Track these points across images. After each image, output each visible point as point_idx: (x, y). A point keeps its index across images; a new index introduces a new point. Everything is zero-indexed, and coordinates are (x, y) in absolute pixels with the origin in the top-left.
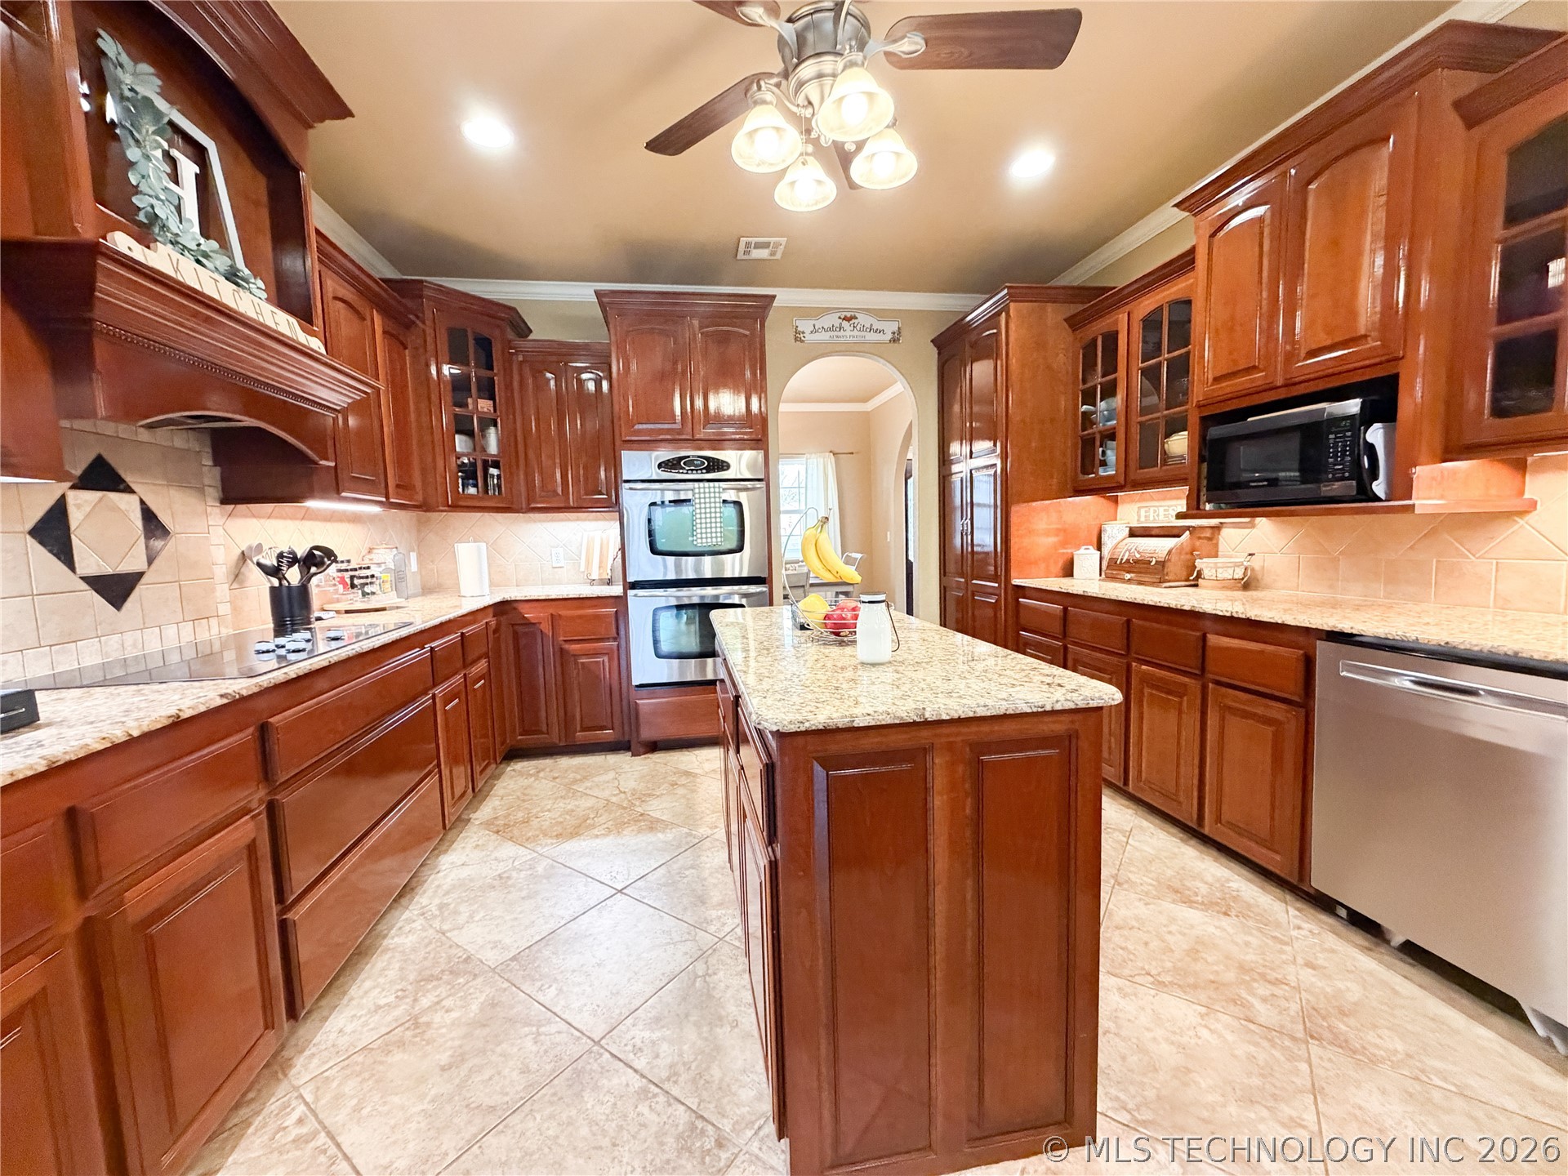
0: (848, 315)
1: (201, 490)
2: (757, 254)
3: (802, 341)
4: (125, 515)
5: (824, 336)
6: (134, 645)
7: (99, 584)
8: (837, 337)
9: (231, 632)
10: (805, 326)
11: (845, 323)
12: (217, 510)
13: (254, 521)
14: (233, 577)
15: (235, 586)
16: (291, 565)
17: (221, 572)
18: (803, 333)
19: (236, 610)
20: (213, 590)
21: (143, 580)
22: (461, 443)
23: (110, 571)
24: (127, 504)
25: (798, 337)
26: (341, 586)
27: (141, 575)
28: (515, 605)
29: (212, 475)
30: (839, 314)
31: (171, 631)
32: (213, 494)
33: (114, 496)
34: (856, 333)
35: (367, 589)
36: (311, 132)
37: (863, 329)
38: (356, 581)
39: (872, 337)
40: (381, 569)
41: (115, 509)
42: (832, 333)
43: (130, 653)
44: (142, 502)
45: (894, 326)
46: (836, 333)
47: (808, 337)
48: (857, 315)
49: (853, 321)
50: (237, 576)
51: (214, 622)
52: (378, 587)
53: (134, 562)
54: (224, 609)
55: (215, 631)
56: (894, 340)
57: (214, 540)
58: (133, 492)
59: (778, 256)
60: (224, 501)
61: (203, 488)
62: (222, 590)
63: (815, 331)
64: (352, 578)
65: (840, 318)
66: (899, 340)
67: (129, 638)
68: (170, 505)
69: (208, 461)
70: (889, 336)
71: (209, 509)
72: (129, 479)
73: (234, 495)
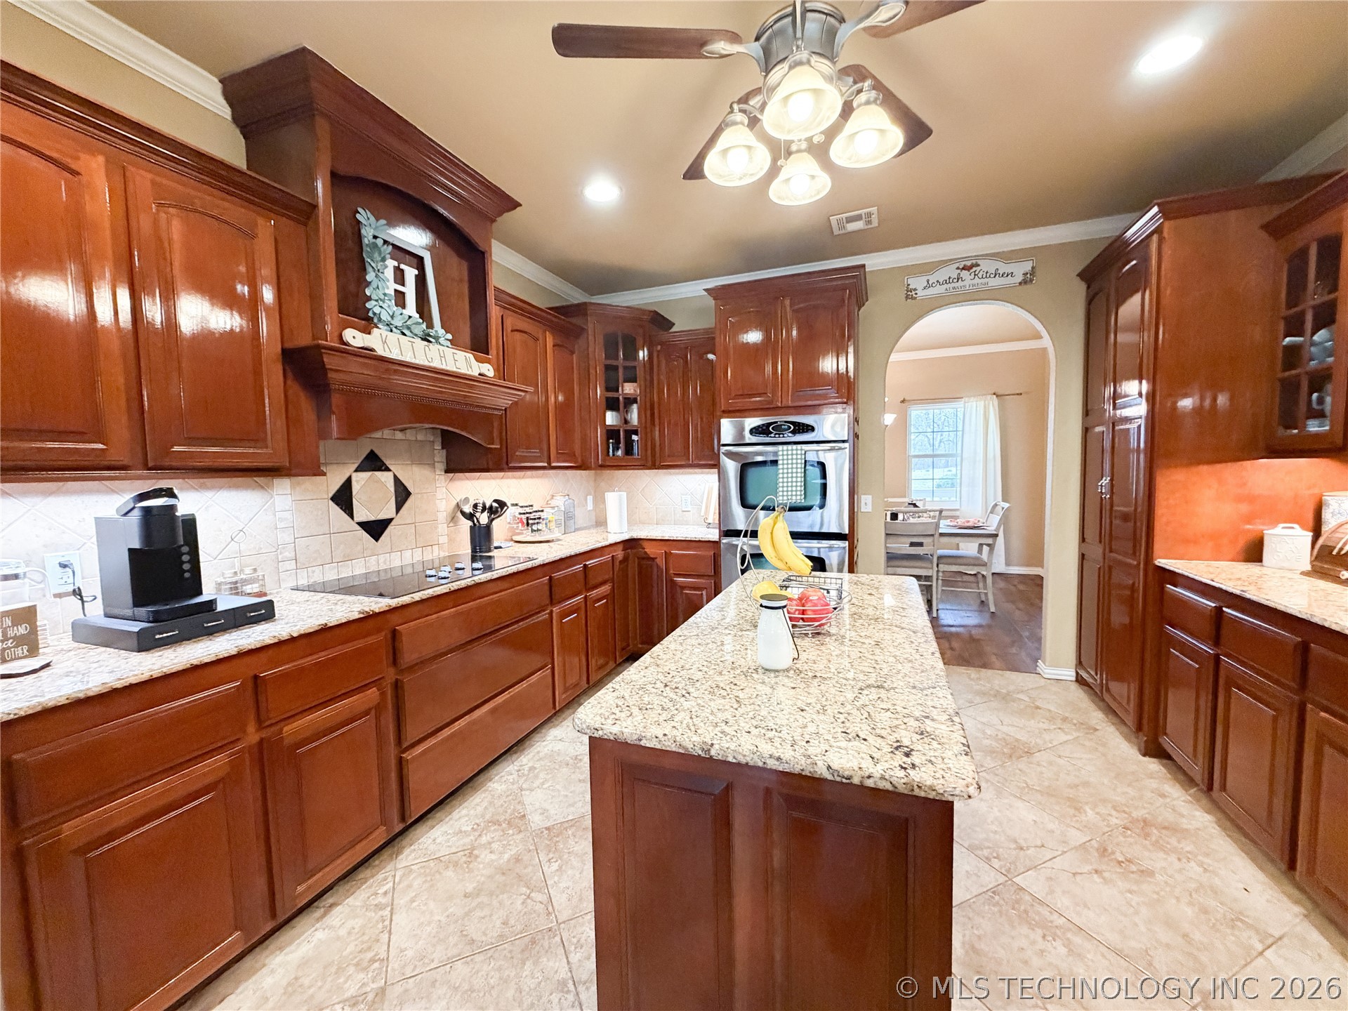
0: (969, 263)
1: (433, 466)
2: (852, 227)
3: (913, 298)
4: (384, 485)
5: (939, 290)
6: (385, 563)
7: (365, 526)
8: (954, 288)
9: (447, 554)
10: (917, 283)
11: (965, 274)
12: (442, 477)
13: (467, 482)
14: (449, 519)
15: (451, 524)
16: (483, 511)
17: (443, 516)
18: (915, 290)
19: (451, 540)
20: (436, 528)
21: (392, 523)
22: (611, 418)
23: (373, 518)
24: (386, 478)
25: (910, 294)
26: (520, 524)
27: (391, 520)
28: (641, 542)
29: (440, 456)
30: (957, 265)
31: (408, 554)
32: (441, 467)
33: (378, 474)
34: (977, 280)
35: (535, 527)
36: (494, 225)
37: (987, 275)
38: (530, 522)
39: (995, 282)
40: (553, 511)
41: (379, 481)
42: (946, 286)
43: (382, 567)
44: (395, 476)
45: (1027, 266)
46: (953, 285)
47: (921, 293)
48: (979, 262)
49: (974, 269)
50: (453, 519)
51: (436, 548)
52: (544, 526)
53: (388, 511)
54: (443, 540)
55: (436, 554)
56: (1024, 282)
57: (439, 495)
58: (390, 470)
59: (875, 223)
60: (447, 471)
61: (434, 464)
62: (443, 528)
63: (929, 285)
64: (528, 518)
65: (958, 268)
66: (1031, 280)
67: (382, 558)
68: (412, 476)
69: (438, 446)
70: (1019, 278)
71: (437, 477)
72: (387, 463)
73: (454, 467)
